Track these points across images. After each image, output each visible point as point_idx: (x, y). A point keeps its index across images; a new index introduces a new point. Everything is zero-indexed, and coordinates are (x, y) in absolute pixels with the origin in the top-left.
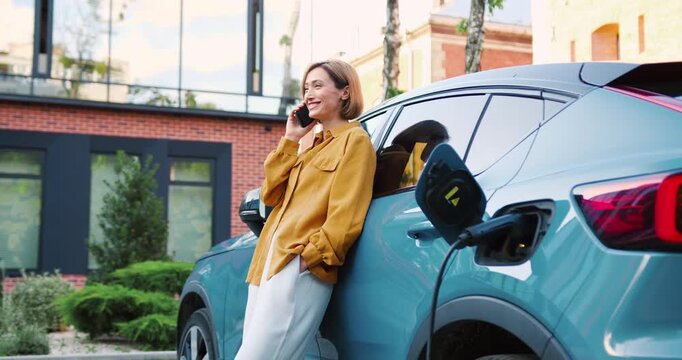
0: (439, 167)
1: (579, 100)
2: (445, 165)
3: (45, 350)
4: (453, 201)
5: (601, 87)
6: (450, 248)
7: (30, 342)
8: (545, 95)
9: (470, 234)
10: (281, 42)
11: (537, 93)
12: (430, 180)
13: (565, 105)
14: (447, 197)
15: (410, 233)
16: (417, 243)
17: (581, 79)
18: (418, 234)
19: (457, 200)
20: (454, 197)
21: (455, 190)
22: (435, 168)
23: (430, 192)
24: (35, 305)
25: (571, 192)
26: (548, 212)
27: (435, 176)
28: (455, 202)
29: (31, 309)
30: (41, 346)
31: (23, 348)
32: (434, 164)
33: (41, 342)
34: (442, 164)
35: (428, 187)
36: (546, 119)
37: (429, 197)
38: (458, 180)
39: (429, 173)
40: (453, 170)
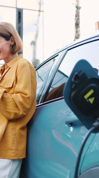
0: (80, 75)
2: (84, 74)
6: (88, 132)
12: (73, 86)
14: (86, 97)
15: (67, 123)
16: (72, 129)
18: (71, 124)
19: (93, 99)
20: (90, 97)
21: (91, 92)
22: (76, 76)
23: (73, 94)
27: (77, 82)
28: (91, 100)
32: (76, 73)
34: (81, 73)
35: (72, 90)
37: (73, 97)
38: (93, 85)
39: (73, 80)
40: (89, 77)
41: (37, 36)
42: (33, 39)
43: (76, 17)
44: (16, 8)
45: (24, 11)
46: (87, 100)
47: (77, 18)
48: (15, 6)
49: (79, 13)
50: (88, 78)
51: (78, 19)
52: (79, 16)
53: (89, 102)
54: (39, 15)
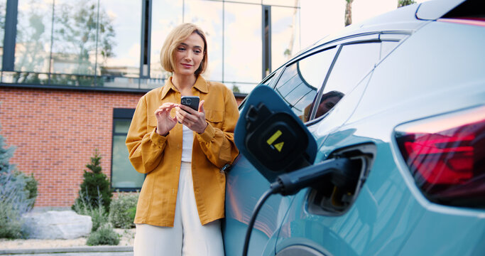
0: (257, 110)
1: (412, 36)
2: (264, 107)
3: (116, 242)
4: (277, 146)
5: (435, 20)
7: (107, 237)
8: (382, 37)
9: (281, 183)
10: (285, 53)
11: (376, 37)
12: (249, 125)
13: (400, 43)
14: (270, 142)
17: (417, 18)
19: (282, 144)
20: (277, 141)
21: (278, 134)
22: (253, 111)
23: (249, 136)
24: (123, 212)
25: (394, 129)
26: (371, 155)
27: (253, 119)
28: (279, 147)
29: (122, 214)
30: (113, 239)
31: (103, 240)
32: (252, 106)
33: (113, 237)
34: (260, 107)
35: (247, 131)
36: (382, 59)
37: (249, 142)
38: (282, 123)
39: (247, 117)
40: (273, 112)
41: (292, 43)
42: (288, 47)
43: (347, 13)
44: (262, 5)
45: (273, 9)
46: (272, 147)
47: (348, 15)
48: (260, 3)
49: (350, 8)
50: (271, 113)
51: (350, 16)
52: (350, 12)
53: (276, 149)
54: (296, 12)
